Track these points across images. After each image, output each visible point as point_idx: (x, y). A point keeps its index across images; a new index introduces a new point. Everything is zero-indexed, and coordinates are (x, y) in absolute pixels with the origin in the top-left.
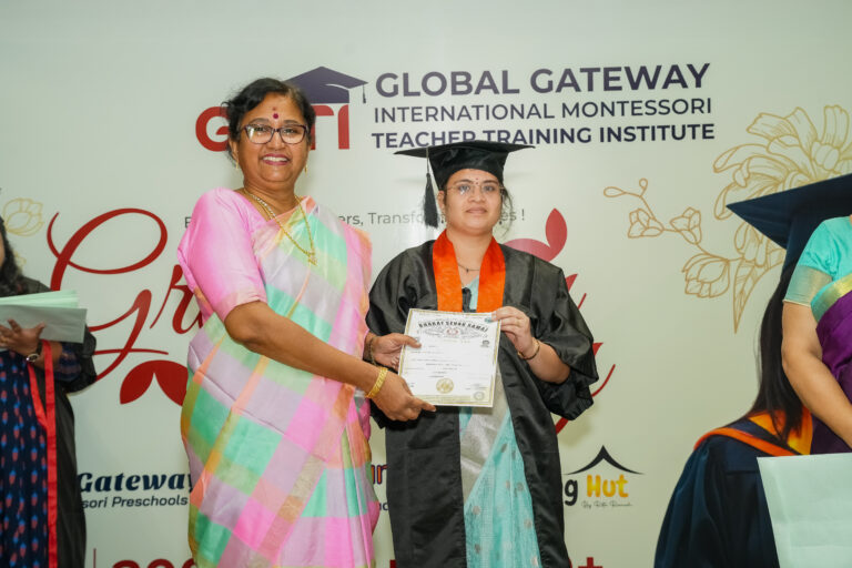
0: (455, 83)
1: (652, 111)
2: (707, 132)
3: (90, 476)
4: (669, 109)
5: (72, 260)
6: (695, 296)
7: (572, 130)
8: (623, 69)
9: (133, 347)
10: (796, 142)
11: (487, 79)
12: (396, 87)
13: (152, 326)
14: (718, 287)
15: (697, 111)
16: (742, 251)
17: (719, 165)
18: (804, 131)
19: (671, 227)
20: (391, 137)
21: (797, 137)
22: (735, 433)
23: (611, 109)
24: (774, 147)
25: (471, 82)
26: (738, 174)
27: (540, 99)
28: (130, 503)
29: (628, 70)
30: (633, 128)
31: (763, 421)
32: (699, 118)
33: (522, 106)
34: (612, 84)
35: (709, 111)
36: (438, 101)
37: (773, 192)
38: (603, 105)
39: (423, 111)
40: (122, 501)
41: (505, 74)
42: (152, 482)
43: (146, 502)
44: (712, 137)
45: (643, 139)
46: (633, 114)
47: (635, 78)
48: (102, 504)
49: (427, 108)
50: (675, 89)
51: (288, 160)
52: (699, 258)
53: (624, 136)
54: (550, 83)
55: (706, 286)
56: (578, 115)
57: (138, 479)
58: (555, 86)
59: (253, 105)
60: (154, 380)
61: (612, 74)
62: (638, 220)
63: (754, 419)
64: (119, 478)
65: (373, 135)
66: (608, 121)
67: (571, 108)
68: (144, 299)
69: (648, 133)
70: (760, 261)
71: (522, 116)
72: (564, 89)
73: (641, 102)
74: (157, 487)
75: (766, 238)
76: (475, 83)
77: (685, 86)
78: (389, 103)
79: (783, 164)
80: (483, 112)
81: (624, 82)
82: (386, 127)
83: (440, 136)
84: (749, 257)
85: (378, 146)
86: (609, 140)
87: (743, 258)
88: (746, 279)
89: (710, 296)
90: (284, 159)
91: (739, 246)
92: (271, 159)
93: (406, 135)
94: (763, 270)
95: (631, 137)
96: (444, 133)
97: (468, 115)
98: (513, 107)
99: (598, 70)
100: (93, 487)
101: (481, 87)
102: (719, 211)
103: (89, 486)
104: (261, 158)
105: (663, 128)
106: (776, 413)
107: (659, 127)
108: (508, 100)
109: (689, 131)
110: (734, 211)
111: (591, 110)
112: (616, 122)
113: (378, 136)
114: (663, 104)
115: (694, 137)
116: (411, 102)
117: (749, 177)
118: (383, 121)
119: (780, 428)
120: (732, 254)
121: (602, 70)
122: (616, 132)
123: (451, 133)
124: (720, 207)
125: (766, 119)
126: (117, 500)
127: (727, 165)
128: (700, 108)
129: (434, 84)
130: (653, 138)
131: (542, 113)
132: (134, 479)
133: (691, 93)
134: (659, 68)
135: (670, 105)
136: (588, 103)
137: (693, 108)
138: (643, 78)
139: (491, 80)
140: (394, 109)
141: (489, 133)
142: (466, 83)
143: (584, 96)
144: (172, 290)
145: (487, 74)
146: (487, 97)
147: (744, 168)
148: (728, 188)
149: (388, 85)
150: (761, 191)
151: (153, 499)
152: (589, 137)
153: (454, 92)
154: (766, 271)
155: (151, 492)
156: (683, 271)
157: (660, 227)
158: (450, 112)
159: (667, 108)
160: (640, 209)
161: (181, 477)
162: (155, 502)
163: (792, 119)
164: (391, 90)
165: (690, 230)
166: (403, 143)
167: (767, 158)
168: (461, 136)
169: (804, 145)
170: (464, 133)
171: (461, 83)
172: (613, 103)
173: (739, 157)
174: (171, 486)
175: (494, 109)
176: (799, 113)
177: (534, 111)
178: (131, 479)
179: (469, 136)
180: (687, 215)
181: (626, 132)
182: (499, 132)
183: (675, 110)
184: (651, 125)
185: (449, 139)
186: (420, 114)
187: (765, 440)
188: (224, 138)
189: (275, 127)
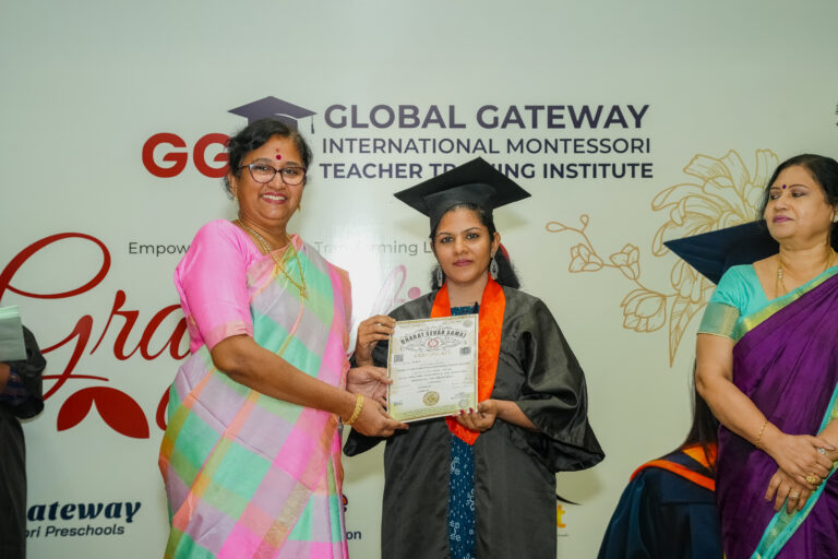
0: (402, 117)
1: (594, 149)
2: (646, 170)
5: (11, 283)
6: (632, 331)
7: (517, 166)
8: (566, 108)
9: (73, 373)
10: (730, 184)
11: (434, 116)
12: (344, 119)
13: (92, 352)
14: (655, 322)
15: (636, 151)
16: (678, 287)
18: (737, 173)
19: (610, 263)
20: (339, 168)
21: (731, 179)
22: (669, 465)
23: (554, 146)
24: (710, 188)
25: (418, 116)
26: (675, 212)
27: (485, 134)
28: (64, 532)
29: (571, 108)
30: (575, 165)
31: (696, 454)
32: (638, 157)
33: (468, 141)
34: (555, 121)
35: (648, 151)
36: (385, 134)
37: (707, 231)
38: (547, 142)
39: (371, 143)
40: (56, 531)
41: (452, 109)
42: (88, 511)
43: (81, 532)
44: (651, 176)
45: (585, 176)
46: (576, 152)
47: (578, 118)
48: (35, 534)
49: (375, 140)
50: (616, 129)
51: (287, 199)
52: (638, 292)
53: (566, 172)
54: (496, 119)
55: (644, 321)
56: (522, 152)
57: (73, 508)
58: (501, 122)
59: (258, 145)
60: (94, 406)
61: (555, 112)
62: (579, 255)
63: (687, 452)
64: (54, 507)
65: (321, 165)
66: (551, 158)
67: (515, 144)
68: (85, 325)
69: (590, 170)
70: (695, 298)
71: (467, 150)
72: (509, 125)
73: (583, 140)
74: (93, 516)
75: (701, 275)
76: (422, 116)
77: (625, 126)
78: (337, 134)
79: (720, 206)
80: (429, 145)
81: (567, 120)
82: (334, 157)
83: (387, 168)
84: (685, 293)
85: (326, 176)
86: (552, 176)
87: (679, 294)
88: (681, 315)
89: (647, 331)
90: (282, 198)
91: (675, 282)
92: (271, 197)
93: (354, 166)
94: (698, 306)
95: (571, 168)
96: (391, 165)
97: (415, 148)
98: (459, 142)
99: (542, 108)
101: (428, 121)
102: (656, 248)
104: (260, 196)
105: (604, 166)
106: (709, 446)
107: (600, 165)
108: (454, 134)
109: (629, 169)
110: (671, 248)
111: (534, 146)
112: (559, 159)
113: (325, 166)
114: (605, 143)
115: (633, 176)
116: (359, 133)
117: (685, 217)
118: (331, 151)
119: (712, 461)
120: (668, 290)
121: (546, 108)
122: (559, 169)
123: (398, 165)
124: (658, 245)
125: (701, 160)
126: (51, 530)
127: (666, 203)
128: (639, 148)
129: (382, 117)
130: (595, 176)
131: (487, 148)
132: (69, 508)
133: (631, 132)
134: (600, 108)
135: (610, 144)
136: (538, 141)
137: (633, 148)
138: (585, 118)
139: (438, 115)
140: (342, 140)
141: (435, 166)
142: (414, 116)
143: (528, 133)
144: (115, 316)
145: (434, 109)
146: (433, 131)
147: (681, 207)
148: (666, 226)
149: (336, 117)
150: (698, 228)
151: (88, 528)
152: (533, 172)
153: (402, 125)
154: (700, 308)
155: (87, 522)
156: (622, 306)
157: (600, 262)
158: (398, 145)
159: (608, 147)
160: (580, 245)
161: (118, 506)
162: (90, 532)
163: (726, 161)
164: (339, 121)
165: (628, 266)
166: (350, 173)
167: (703, 197)
168: (407, 168)
169: (737, 187)
170: (412, 166)
171: (409, 116)
172: (556, 141)
173: (676, 196)
174: (108, 515)
175: (441, 143)
176: (732, 154)
177: (479, 146)
178: (65, 508)
179: (416, 169)
180: (626, 251)
181: (568, 168)
182: (445, 166)
183: (616, 150)
184: (592, 163)
185: (396, 171)
186: (368, 146)
187: (698, 472)
188: (171, 164)
189: (278, 168)
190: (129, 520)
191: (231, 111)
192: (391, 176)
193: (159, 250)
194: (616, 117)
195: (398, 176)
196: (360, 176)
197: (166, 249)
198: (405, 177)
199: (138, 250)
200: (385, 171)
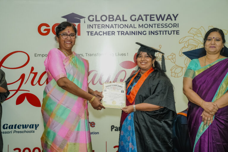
0: (109, 18)
1: (163, 27)
2: (177, 33)
3: (7, 125)
5: (3, 65)
6: (173, 77)
7: (141, 31)
8: (155, 15)
9: (20, 89)
12: (93, 19)
13: (25, 84)
14: (180, 75)
15: (175, 27)
17: (180, 42)
19: (167, 58)
20: (92, 33)
21: (201, 35)
22: (184, 114)
23: (152, 26)
24: (195, 37)
26: (186, 44)
27: (132, 23)
28: (18, 132)
29: (156, 15)
30: (158, 31)
32: (175, 29)
33: (128, 25)
34: (152, 19)
35: (178, 27)
36: (105, 23)
38: (150, 25)
39: (101, 26)
40: (16, 132)
41: (123, 16)
42: (25, 127)
43: (23, 132)
44: (179, 34)
45: (160, 34)
46: (158, 27)
47: (158, 18)
48: (11, 132)
49: (102, 25)
50: (169, 21)
51: (72, 42)
52: (175, 67)
53: (155, 33)
54: (135, 19)
55: (177, 74)
56: (143, 28)
57: (21, 126)
58: (137, 19)
59: (64, 29)
60: (26, 98)
61: (152, 16)
62: (159, 56)
64: (16, 125)
65: (87, 32)
66: (151, 29)
67: (141, 25)
68: (23, 76)
69: (162, 32)
71: (128, 27)
72: (139, 20)
73: (160, 24)
74: (26, 128)
76: (115, 18)
77: (172, 20)
78: (91, 23)
79: (198, 42)
80: (117, 26)
81: (155, 19)
82: (91, 30)
83: (105, 32)
85: (88, 35)
86: (151, 34)
87: (186, 67)
89: (178, 77)
90: (70, 42)
91: (186, 64)
92: (67, 42)
93: (96, 32)
96: (106, 32)
97: (113, 27)
98: (125, 25)
99: (148, 15)
100: (8, 128)
101: (117, 19)
102: (180, 54)
103: (7, 127)
104: (65, 42)
105: (166, 31)
107: (165, 31)
108: (124, 23)
109: (173, 32)
110: (184, 54)
111: (146, 26)
112: (153, 29)
113: (88, 32)
114: (166, 25)
115: (174, 34)
116: (97, 23)
117: (188, 45)
118: (90, 28)
120: (184, 66)
121: (149, 15)
122: (153, 32)
125: (193, 29)
126: (15, 131)
127: (183, 41)
128: (176, 26)
129: (104, 18)
130: (163, 34)
131: (133, 27)
132: (20, 126)
133: (173, 22)
134: (165, 15)
135: (168, 25)
136: (146, 24)
137: (174, 26)
138: (161, 18)
140: (93, 25)
142: (113, 18)
143: (144, 22)
144: (31, 74)
145: (118, 16)
146: (118, 22)
147: (188, 41)
148: (183, 48)
149: (91, 18)
150: (192, 49)
152: (146, 33)
153: (109, 21)
155: (25, 129)
156: (171, 70)
158: (108, 26)
159: (167, 26)
161: (33, 125)
162: (25, 132)
163: (199, 29)
164: (92, 20)
165: (172, 59)
166: (95, 34)
167: (193, 40)
168: (111, 33)
169: (203, 37)
170: (112, 32)
171: (111, 18)
172: (152, 24)
173: (186, 40)
174: (30, 127)
175: (120, 25)
176: (202, 28)
177: (131, 26)
178: (19, 125)
179: (113, 33)
180: (172, 55)
181: (156, 32)
182: (122, 32)
183: (169, 27)
184: (162, 30)
185: (108, 33)
186: (100, 26)
188: (46, 32)
189: (69, 35)
190: (36, 129)
191: (62, 17)
192: (106, 35)
193: (43, 56)
195: (108, 35)
196: (98, 35)
197: (45, 55)
198: (110, 35)
199: (37, 56)
200: (105, 33)
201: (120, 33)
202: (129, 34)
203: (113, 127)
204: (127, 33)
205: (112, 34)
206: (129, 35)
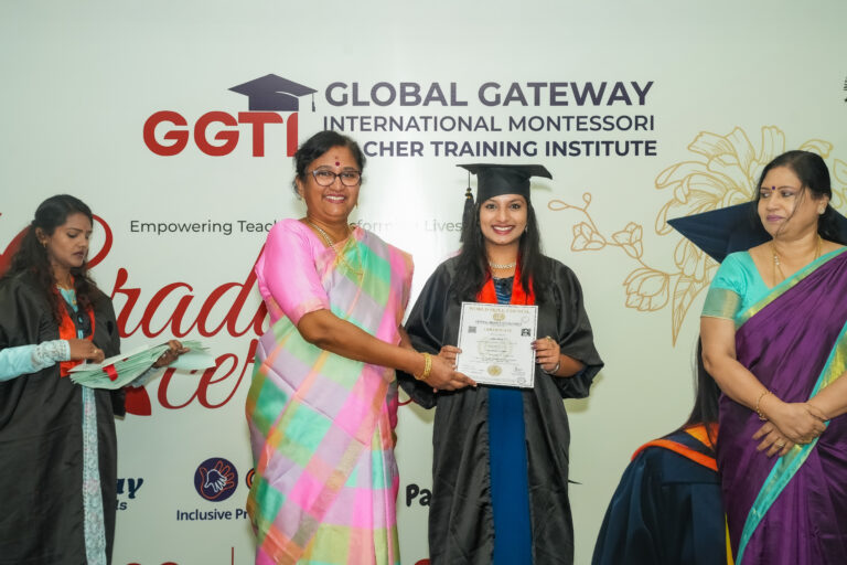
0: (404, 94)
1: (596, 127)
2: (649, 148)
4: (613, 125)
6: (635, 310)
7: (519, 143)
8: (569, 86)
10: (736, 162)
11: (435, 94)
12: (345, 96)
14: (658, 301)
15: (640, 128)
16: (682, 266)
17: (661, 181)
18: (742, 150)
19: (613, 242)
21: (736, 156)
22: (671, 445)
23: (556, 123)
24: (714, 166)
25: (420, 93)
26: (680, 189)
27: (487, 112)
29: (574, 86)
30: (578, 143)
31: (699, 434)
32: (641, 135)
33: (470, 118)
34: (558, 99)
35: (652, 128)
36: (386, 112)
37: (712, 209)
38: (549, 119)
39: (372, 121)
41: (453, 86)
44: (655, 154)
45: (588, 154)
46: (578, 129)
47: (581, 94)
49: (376, 118)
50: (620, 108)
51: (346, 198)
52: (639, 272)
53: (569, 150)
54: (498, 96)
55: (646, 300)
56: (524, 129)
58: (503, 100)
59: (318, 154)
61: (558, 89)
62: (582, 233)
63: (688, 431)
66: (553, 136)
67: (517, 122)
69: (593, 148)
70: (699, 277)
71: (469, 128)
72: (511, 103)
73: (586, 117)
75: (704, 254)
76: (423, 94)
77: (629, 103)
78: (338, 113)
79: (723, 184)
80: (431, 123)
81: (570, 97)
83: (389, 146)
84: (688, 272)
86: (555, 154)
87: (682, 273)
88: (685, 294)
89: (649, 310)
90: (341, 199)
91: (679, 261)
92: (333, 198)
94: (701, 285)
95: (575, 152)
96: (392, 143)
97: (416, 126)
98: (460, 119)
99: (545, 85)
101: (429, 98)
102: (660, 227)
104: (324, 197)
105: (608, 143)
106: (711, 426)
107: (603, 142)
108: (456, 112)
109: (632, 147)
110: (674, 227)
111: (536, 124)
112: (561, 137)
114: (608, 120)
115: (637, 153)
116: (360, 111)
117: (689, 194)
120: (671, 269)
121: (549, 85)
122: (562, 146)
123: (399, 144)
124: (661, 222)
125: (706, 137)
127: (668, 182)
128: (643, 125)
129: (383, 94)
130: (598, 154)
131: (489, 126)
133: (634, 110)
134: (604, 85)
135: (614, 121)
136: (535, 117)
137: (637, 125)
138: (589, 97)
139: (440, 92)
140: (343, 118)
141: (437, 144)
142: (415, 94)
143: (530, 111)
144: (117, 294)
145: (435, 86)
146: (435, 109)
147: (685, 183)
148: (669, 204)
149: (337, 94)
150: (701, 207)
152: (535, 150)
153: (403, 103)
154: (703, 287)
156: (624, 284)
157: (601, 240)
158: (399, 122)
159: (611, 124)
160: (583, 223)
161: (122, 482)
163: (731, 138)
164: (340, 99)
165: (631, 245)
167: (708, 175)
168: (409, 146)
169: (743, 165)
170: (413, 144)
171: (410, 94)
172: (559, 118)
173: (680, 174)
175: (442, 121)
176: (738, 132)
177: (481, 124)
179: (417, 147)
180: (629, 229)
181: (571, 147)
182: (447, 144)
183: (619, 127)
184: (595, 140)
185: (397, 149)
186: (369, 124)
187: (700, 451)
188: (172, 142)
189: (337, 173)
190: (132, 496)
191: (233, 89)
192: (392, 154)
193: (160, 228)
194: (619, 93)
195: (399, 154)
197: (168, 228)
198: (406, 155)
199: (140, 228)
200: (386, 149)
201: (442, 148)
202: (475, 151)
203: (413, 491)
204: (467, 149)
205: (413, 151)
206: (472, 155)
